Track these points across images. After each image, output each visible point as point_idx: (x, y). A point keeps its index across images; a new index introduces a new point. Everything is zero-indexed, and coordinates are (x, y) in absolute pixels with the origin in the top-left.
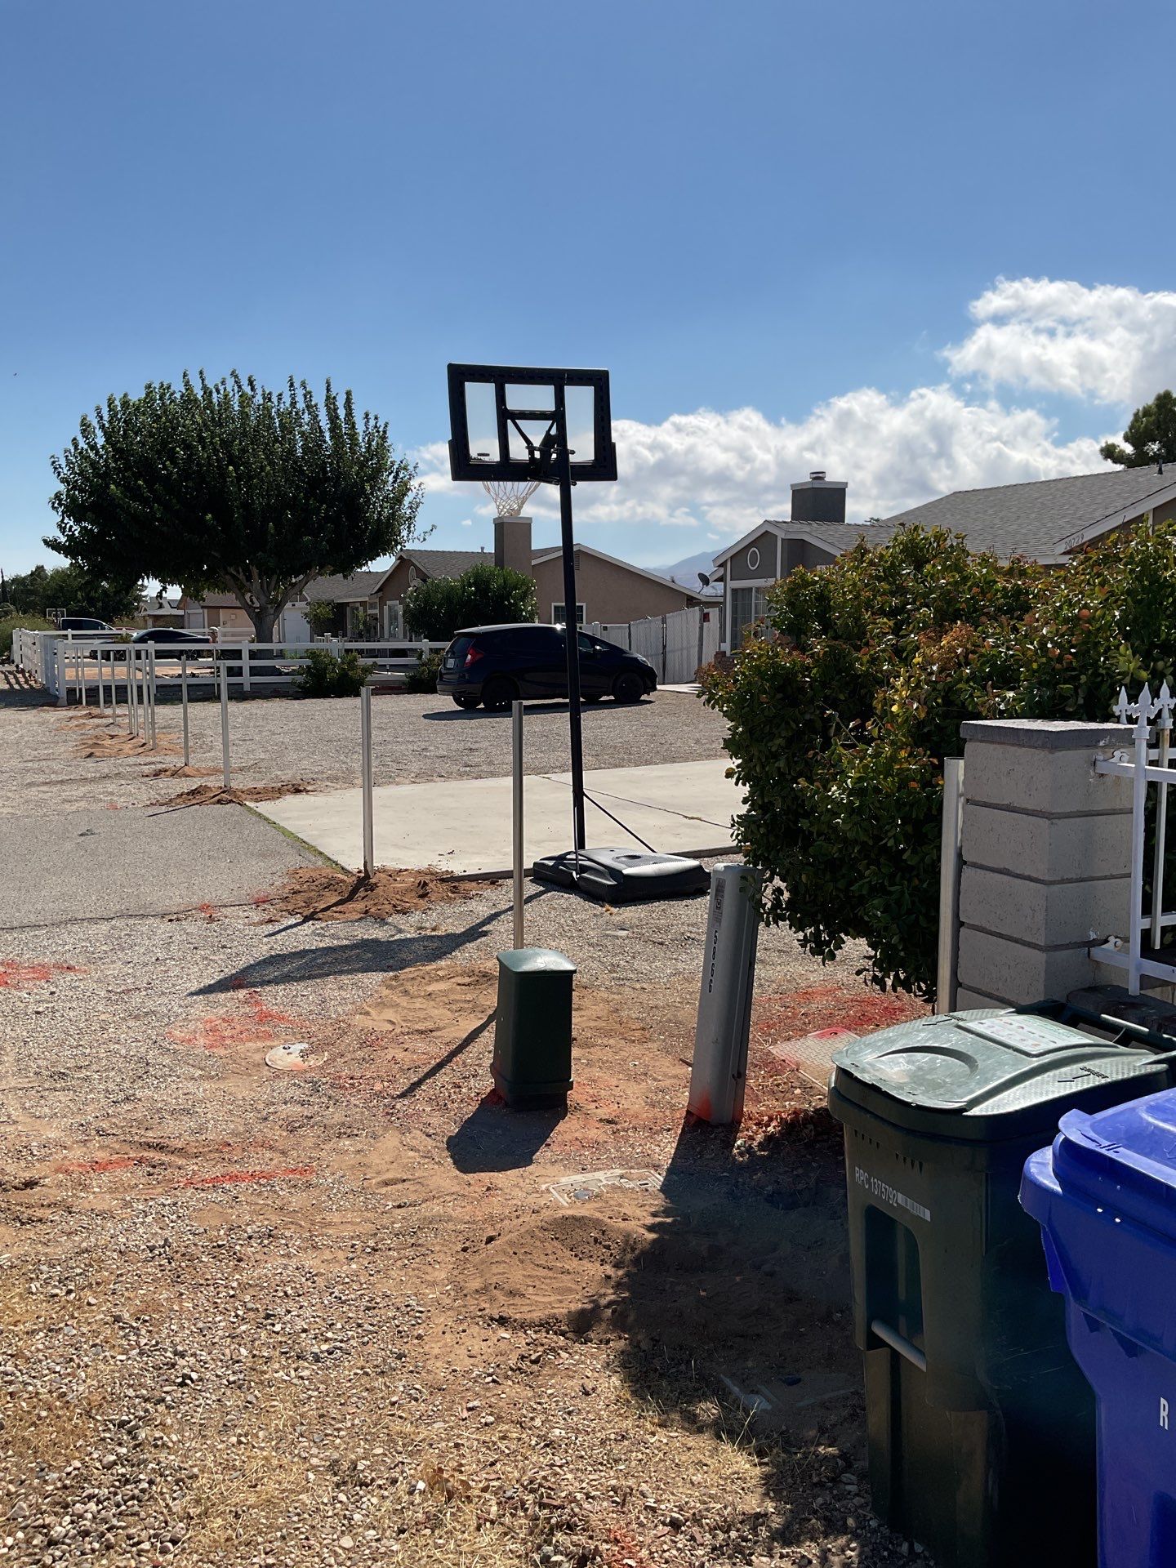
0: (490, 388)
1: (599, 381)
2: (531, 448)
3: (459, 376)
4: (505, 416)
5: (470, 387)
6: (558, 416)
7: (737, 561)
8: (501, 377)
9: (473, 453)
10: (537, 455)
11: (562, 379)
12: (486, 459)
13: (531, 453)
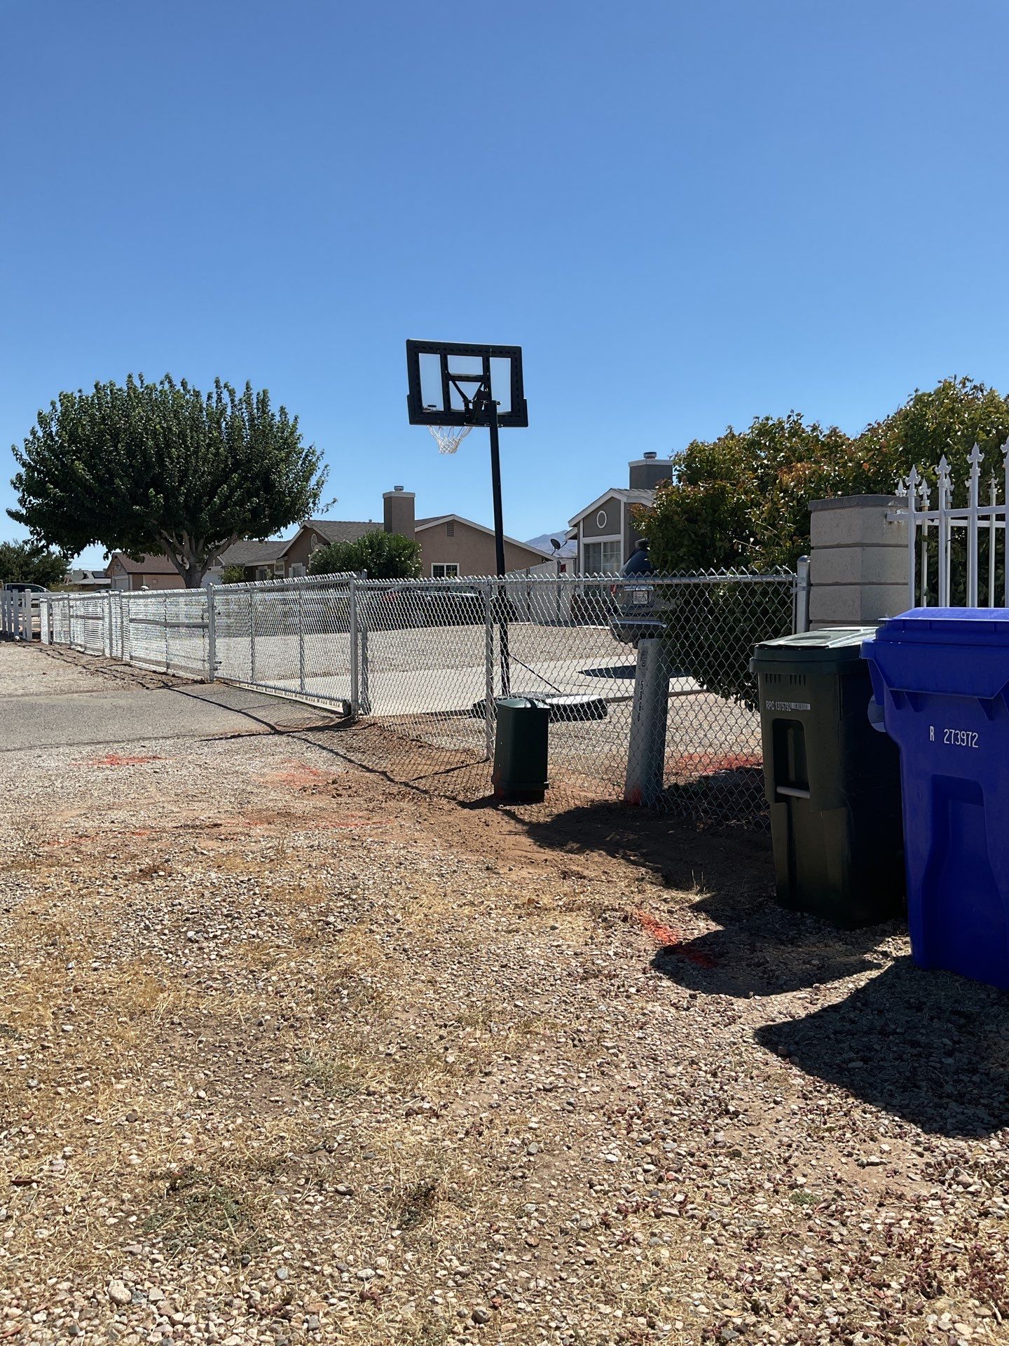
0: (436, 358)
1: (514, 354)
2: (466, 401)
3: (415, 349)
4: (447, 378)
5: (422, 357)
6: (485, 379)
7: (587, 523)
8: (444, 350)
9: (425, 405)
10: (471, 406)
11: (487, 352)
12: (434, 409)
13: (467, 406)
